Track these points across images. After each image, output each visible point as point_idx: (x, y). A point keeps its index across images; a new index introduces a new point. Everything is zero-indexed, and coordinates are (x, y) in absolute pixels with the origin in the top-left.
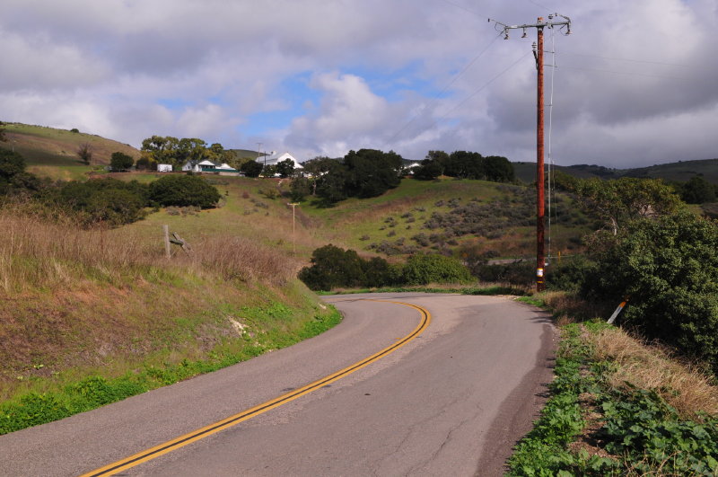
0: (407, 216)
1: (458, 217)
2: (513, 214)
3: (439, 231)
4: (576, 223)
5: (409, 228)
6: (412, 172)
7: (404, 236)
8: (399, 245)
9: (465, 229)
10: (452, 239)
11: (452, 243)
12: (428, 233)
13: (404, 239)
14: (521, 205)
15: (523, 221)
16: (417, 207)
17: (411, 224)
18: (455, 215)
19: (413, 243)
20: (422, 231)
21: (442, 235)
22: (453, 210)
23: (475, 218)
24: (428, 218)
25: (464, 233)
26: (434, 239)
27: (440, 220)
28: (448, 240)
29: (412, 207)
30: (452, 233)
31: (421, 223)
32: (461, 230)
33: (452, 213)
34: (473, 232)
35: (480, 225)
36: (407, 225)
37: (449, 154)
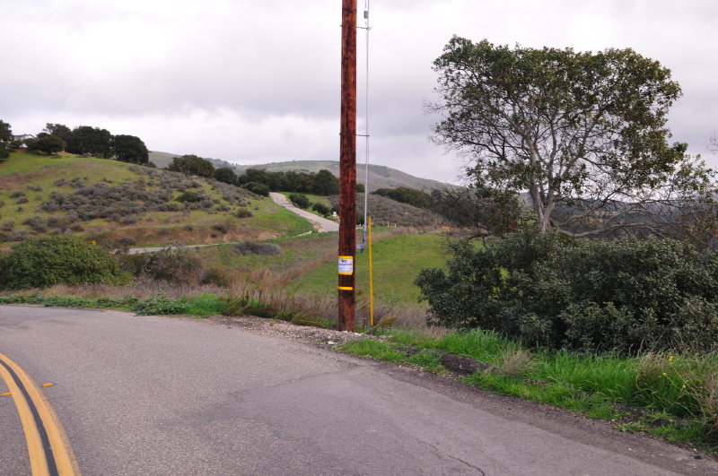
0: (17, 195)
1: (84, 199)
2: (150, 197)
3: (59, 215)
4: (218, 210)
5: (20, 210)
6: (24, 146)
7: (13, 219)
8: (6, 230)
9: (92, 213)
10: (76, 224)
11: (77, 229)
12: (45, 216)
13: (12, 224)
14: (158, 189)
15: (160, 205)
16: (31, 185)
17: (24, 206)
18: (80, 196)
19: (25, 228)
20: (38, 214)
21: (64, 219)
22: (77, 190)
23: (105, 201)
24: (46, 199)
25: (92, 218)
26: (52, 223)
27: (61, 202)
28: (72, 225)
29: (26, 185)
30: (76, 217)
31: (37, 204)
32: (87, 213)
33: (77, 194)
34: (102, 217)
35: (110, 208)
36: (17, 207)
37: (72, 130)
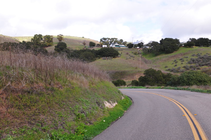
0: (181, 59)
1: (201, 60)
3: (193, 65)
5: (182, 63)
6: (183, 45)
7: (180, 66)
8: (178, 69)
9: (203, 64)
10: (198, 67)
11: (198, 69)
12: (189, 65)
13: (180, 68)
16: (185, 56)
17: (183, 62)
18: (199, 59)
19: (183, 69)
20: (187, 65)
21: (194, 66)
22: (198, 57)
23: (207, 60)
24: (189, 60)
25: (203, 65)
26: (191, 67)
27: (193, 61)
28: (197, 68)
29: (183, 56)
30: (198, 65)
31: (187, 62)
32: (201, 64)
33: (198, 58)
34: (206, 65)
35: (208, 62)
36: (181, 63)
37: (197, 39)
